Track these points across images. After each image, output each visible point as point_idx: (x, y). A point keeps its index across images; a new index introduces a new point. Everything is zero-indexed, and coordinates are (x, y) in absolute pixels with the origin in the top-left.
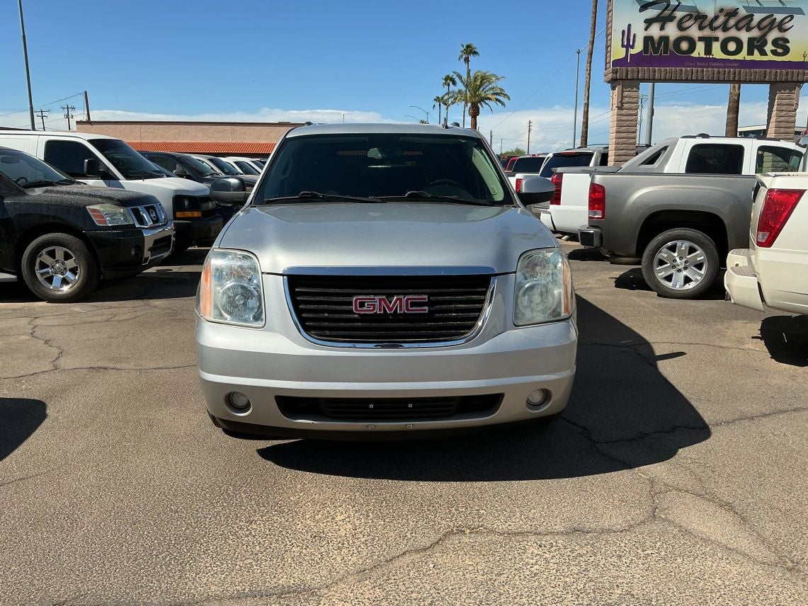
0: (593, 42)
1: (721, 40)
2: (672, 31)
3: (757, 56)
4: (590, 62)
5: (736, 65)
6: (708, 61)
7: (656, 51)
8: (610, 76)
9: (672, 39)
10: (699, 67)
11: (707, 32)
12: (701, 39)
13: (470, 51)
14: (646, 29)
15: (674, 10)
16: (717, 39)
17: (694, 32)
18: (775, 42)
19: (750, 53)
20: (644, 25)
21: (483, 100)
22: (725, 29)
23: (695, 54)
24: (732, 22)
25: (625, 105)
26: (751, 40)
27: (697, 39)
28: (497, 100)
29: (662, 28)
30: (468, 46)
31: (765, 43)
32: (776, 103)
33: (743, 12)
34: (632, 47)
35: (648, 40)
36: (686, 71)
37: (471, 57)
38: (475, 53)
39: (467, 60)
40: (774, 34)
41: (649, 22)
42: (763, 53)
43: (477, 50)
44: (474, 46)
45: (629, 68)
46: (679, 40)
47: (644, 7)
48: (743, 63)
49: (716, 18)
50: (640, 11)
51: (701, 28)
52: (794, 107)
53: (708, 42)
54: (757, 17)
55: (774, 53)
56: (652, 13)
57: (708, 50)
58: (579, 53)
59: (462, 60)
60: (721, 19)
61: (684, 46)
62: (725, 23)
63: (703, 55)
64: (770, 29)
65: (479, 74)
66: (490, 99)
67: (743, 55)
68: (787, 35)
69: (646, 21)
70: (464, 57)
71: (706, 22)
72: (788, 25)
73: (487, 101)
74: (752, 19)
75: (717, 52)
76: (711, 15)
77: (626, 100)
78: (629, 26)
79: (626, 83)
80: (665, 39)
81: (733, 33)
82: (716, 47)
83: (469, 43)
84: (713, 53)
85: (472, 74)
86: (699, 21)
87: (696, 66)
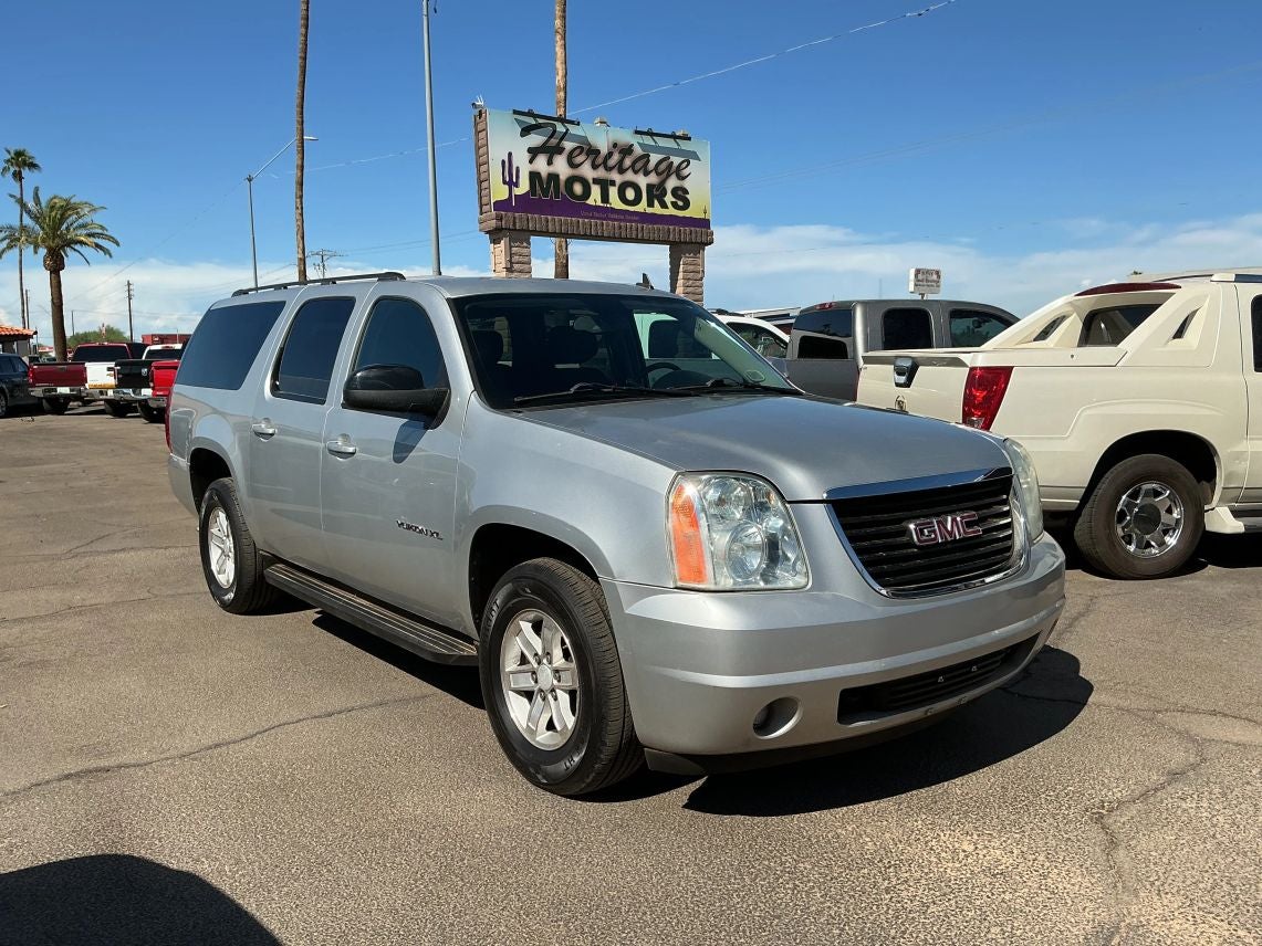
0: (302, 166)
1: (618, 184)
2: (561, 167)
3: (657, 209)
4: (301, 197)
5: (637, 218)
6: (605, 212)
7: (545, 192)
8: (493, 224)
9: (563, 178)
10: (598, 218)
11: (601, 173)
12: (596, 181)
13: (21, 162)
14: (531, 162)
15: (562, 139)
16: (613, 183)
17: (587, 171)
18: (675, 192)
19: (650, 204)
20: (527, 156)
21: (69, 245)
22: (622, 171)
23: (590, 201)
24: (628, 162)
25: (516, 266)
26: (650, 187)
27: (591, 181)
28: (98, 246)
29: (550, 163)
30: (19, 154)
31: (664, 193)
32: (681, 269)
33: (638, 151)
34: (517, 185)
35: (534, 176)
36: (584, 223)
37: (26, 172)
38: (33, 166)
39: (18, 176)
40: (672, 183)
41: (534, 152)
42: (664, 205)
43: (36, 162)
44: (30, 152)
45: (517, 214)
46: (571, 180)
47: (526, 131)
48: (644, 217)
49: (610, 154)
50: (522, 135)
51: (595, 167)
52: (700, 276)
53: (605, 185)
54: (654, 158)
55: (675, 205)
56: (536, 139)
57: (605, 198)
58: (250, 180)
59: (9, 175)
60: (616, 157)
61: (578, 189)
62: (621, 162)
63: (599, 203)
64: (668, 176)
65: (56, 201)
66: (82, 243)
67: (642, 207)
68: (687, 184)
69: (530, 150)
70: (12, 169)
71: (600, 160)
72: (685, 172)
73: (77, 247)
74: (648, 161)
75: (615, 202)
76: (604, 151)
77: (516, 258)
78: (510, 154)
79: (514, 234)
80: (554, 177)
81: (629, 176)
82: (613, 192)
83: (20, 147)
84: (611, 201)
85: (44, 201)
86: (592, 156)
87: (592, 218)
